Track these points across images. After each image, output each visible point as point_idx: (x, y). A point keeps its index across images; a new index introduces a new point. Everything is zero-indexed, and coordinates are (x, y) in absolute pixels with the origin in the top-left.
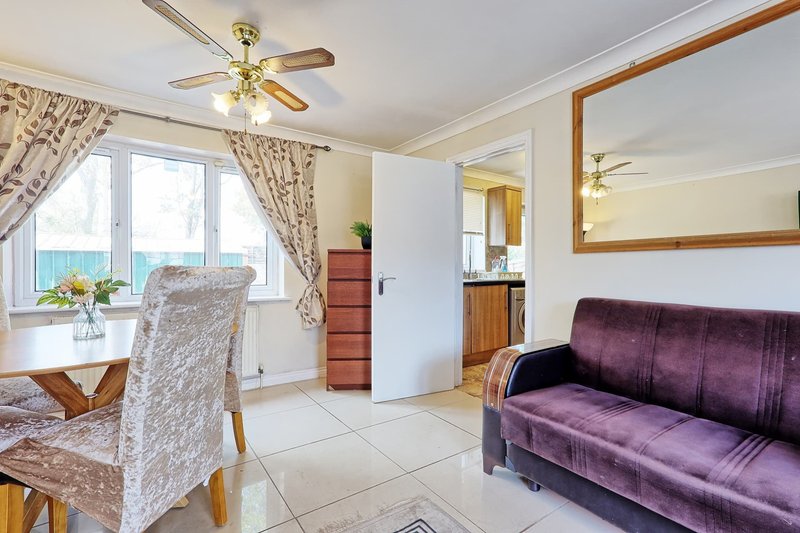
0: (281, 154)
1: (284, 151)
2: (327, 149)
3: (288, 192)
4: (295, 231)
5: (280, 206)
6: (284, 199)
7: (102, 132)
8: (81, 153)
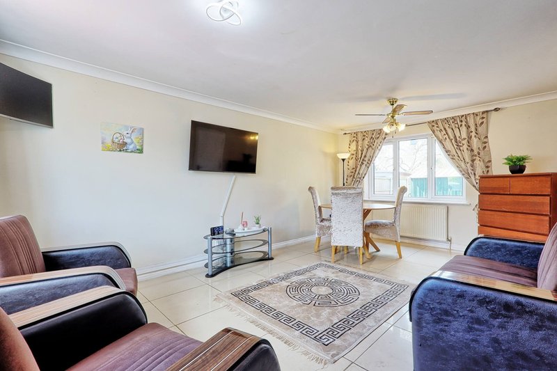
0: (459, 124)
1: (461, 121)
2: (496, 110)
3: (463, 144)
4: (468, 165)
5: (459, 153)
6: (461, 148)
7: (385, 138)
8: (379, 148)
